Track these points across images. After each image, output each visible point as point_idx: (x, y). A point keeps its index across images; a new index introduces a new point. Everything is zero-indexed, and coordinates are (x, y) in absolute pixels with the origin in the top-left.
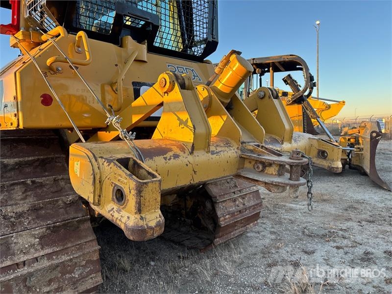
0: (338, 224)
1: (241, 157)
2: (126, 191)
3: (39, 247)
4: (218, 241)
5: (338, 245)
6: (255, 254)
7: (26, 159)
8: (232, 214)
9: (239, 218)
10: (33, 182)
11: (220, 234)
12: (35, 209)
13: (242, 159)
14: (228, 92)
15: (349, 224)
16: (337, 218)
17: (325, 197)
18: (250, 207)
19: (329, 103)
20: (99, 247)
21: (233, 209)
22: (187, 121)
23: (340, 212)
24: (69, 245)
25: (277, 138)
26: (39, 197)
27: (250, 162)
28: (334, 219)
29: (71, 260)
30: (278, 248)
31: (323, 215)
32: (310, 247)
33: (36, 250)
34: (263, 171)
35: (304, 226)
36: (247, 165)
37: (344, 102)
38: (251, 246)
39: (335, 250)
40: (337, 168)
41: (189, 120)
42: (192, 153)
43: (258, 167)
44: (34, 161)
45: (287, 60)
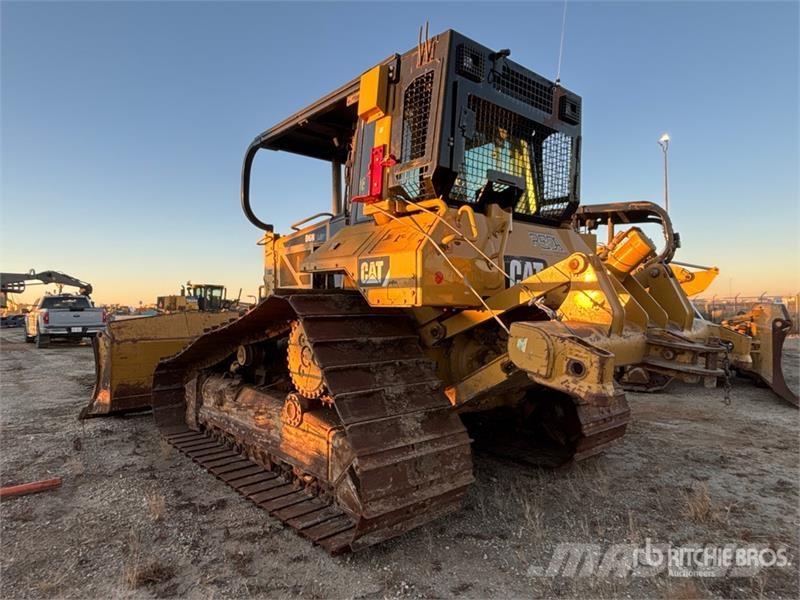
0: (733, 449)
1: (649, 344)
2: (587, 364)
3: (422, 432)
4: (578, 457)
5: (739, 472)
6: (628, 478)
7: (389, 338)
8: (596, 422)
9: (605, 428)
10: (400, 363)
11: (582, 447)
12: (409, 393)
13: (649, 345)
14: (624, 270)
15: (750, 450)
16: (729, 442)
17: (707, 416)
18: (617, 415)
19: (692, 270)
20: (472, 440)
21: (596, 416)
22: (603, 303)
23: (733, 435)
24: (446, 434)
25: (676, 324)
26: (408, 380)
27: (656, 350)
28: (726, 443)
29: (448, 450)
30: (657, 472)
31: (708, 437)
32: (700, 473)
33: (420, 434)
34: (673, 359)
35: (686, 449)
36: (653, 352)
37: (717, 270)
38: (618, 469)
39: (737, 478)
40: (747, 363)
41: (606, 301)
42: (609, 336)
43: (668, 355)
44: (395, 341)
45: (637, 209)
